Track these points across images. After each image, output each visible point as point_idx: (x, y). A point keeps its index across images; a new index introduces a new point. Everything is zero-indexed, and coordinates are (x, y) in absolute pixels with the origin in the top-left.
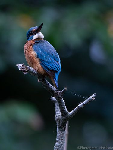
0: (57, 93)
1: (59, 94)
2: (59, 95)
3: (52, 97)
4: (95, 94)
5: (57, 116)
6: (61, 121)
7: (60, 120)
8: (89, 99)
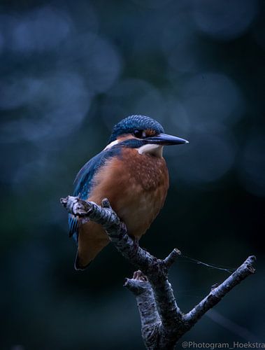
0: (156, 264)
1: (161, 268)
2: (159, 270)
3: (128, 279)
4: (252, 259)
5: (148, 330)
6: (161, 341)
7: (159, 339)
8: (239, 271)
